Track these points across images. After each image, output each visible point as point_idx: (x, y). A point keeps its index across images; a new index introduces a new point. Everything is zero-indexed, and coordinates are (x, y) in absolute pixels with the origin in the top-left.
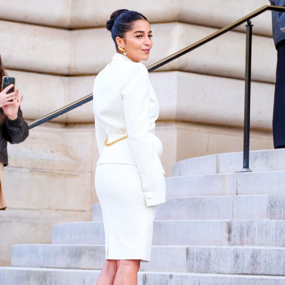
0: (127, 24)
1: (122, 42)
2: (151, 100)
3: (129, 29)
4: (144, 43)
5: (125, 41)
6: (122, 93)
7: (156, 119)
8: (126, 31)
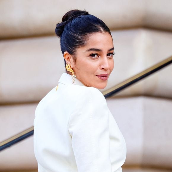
0: (80, 37)
1: (71, 59)
2: (112, 138)
3: (81, 44)
4: (100, 65)
5: (75, 59)
6: (70, 130)
7: (122, 163)
8: (77, 47)
